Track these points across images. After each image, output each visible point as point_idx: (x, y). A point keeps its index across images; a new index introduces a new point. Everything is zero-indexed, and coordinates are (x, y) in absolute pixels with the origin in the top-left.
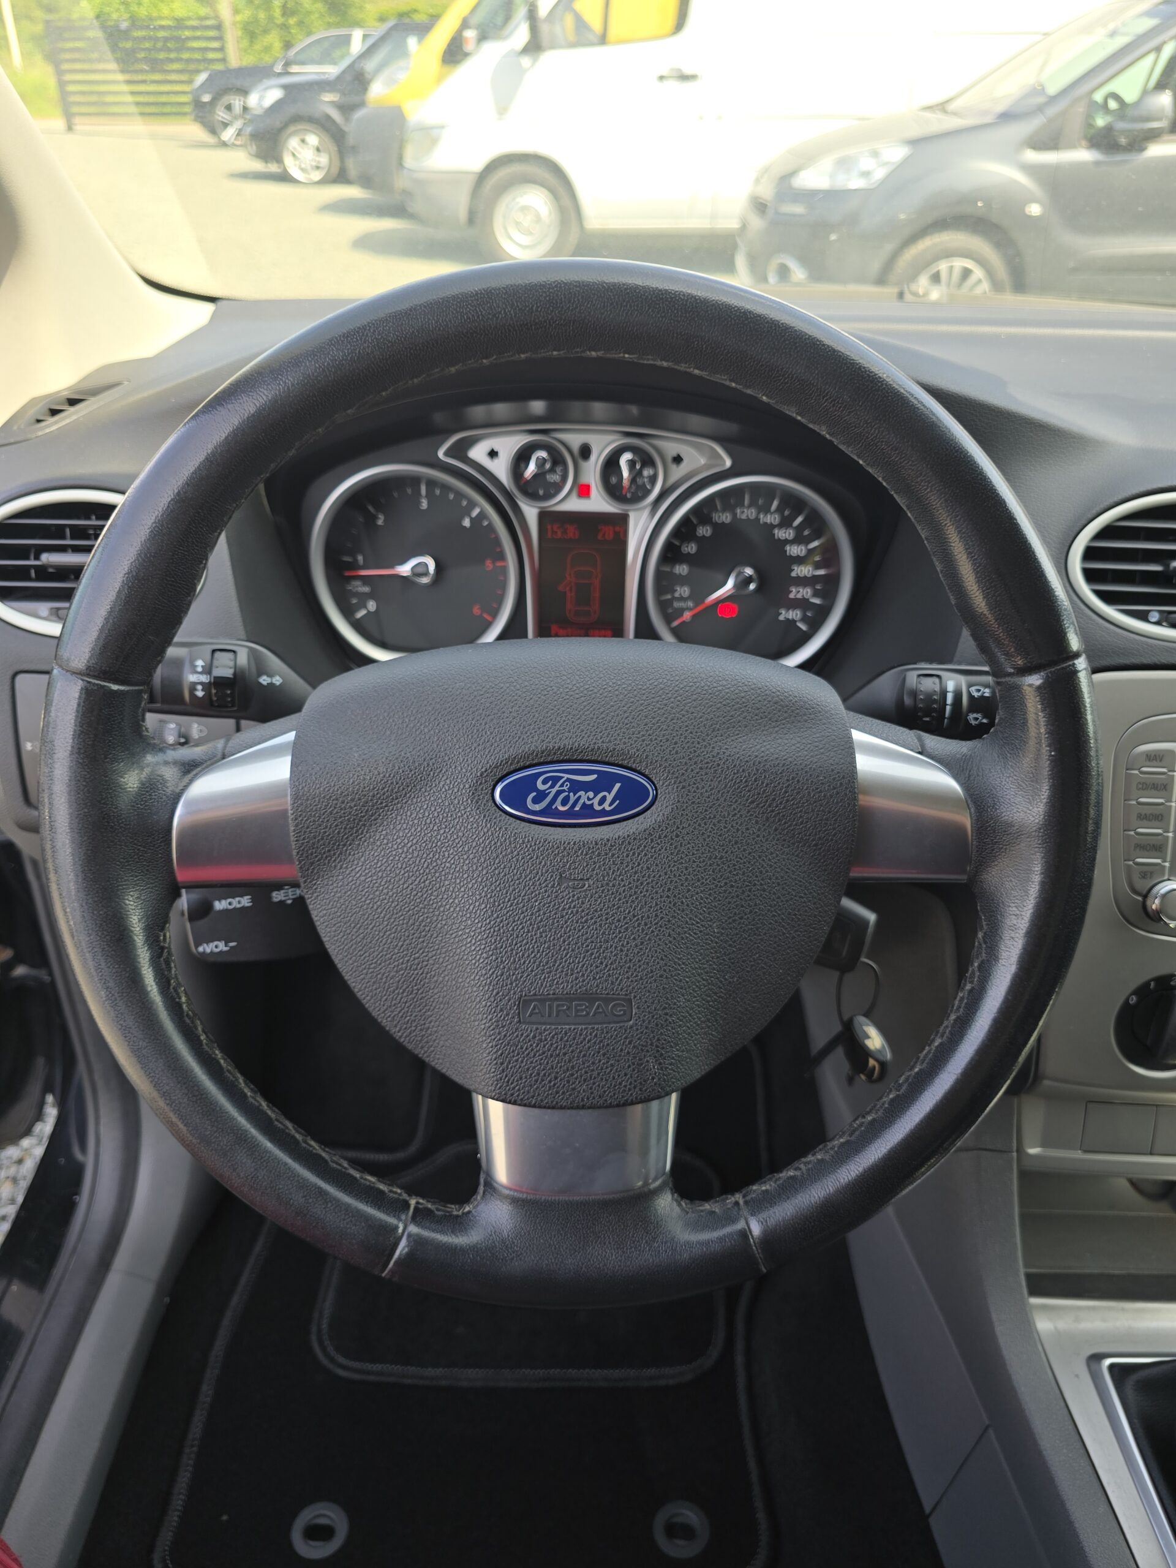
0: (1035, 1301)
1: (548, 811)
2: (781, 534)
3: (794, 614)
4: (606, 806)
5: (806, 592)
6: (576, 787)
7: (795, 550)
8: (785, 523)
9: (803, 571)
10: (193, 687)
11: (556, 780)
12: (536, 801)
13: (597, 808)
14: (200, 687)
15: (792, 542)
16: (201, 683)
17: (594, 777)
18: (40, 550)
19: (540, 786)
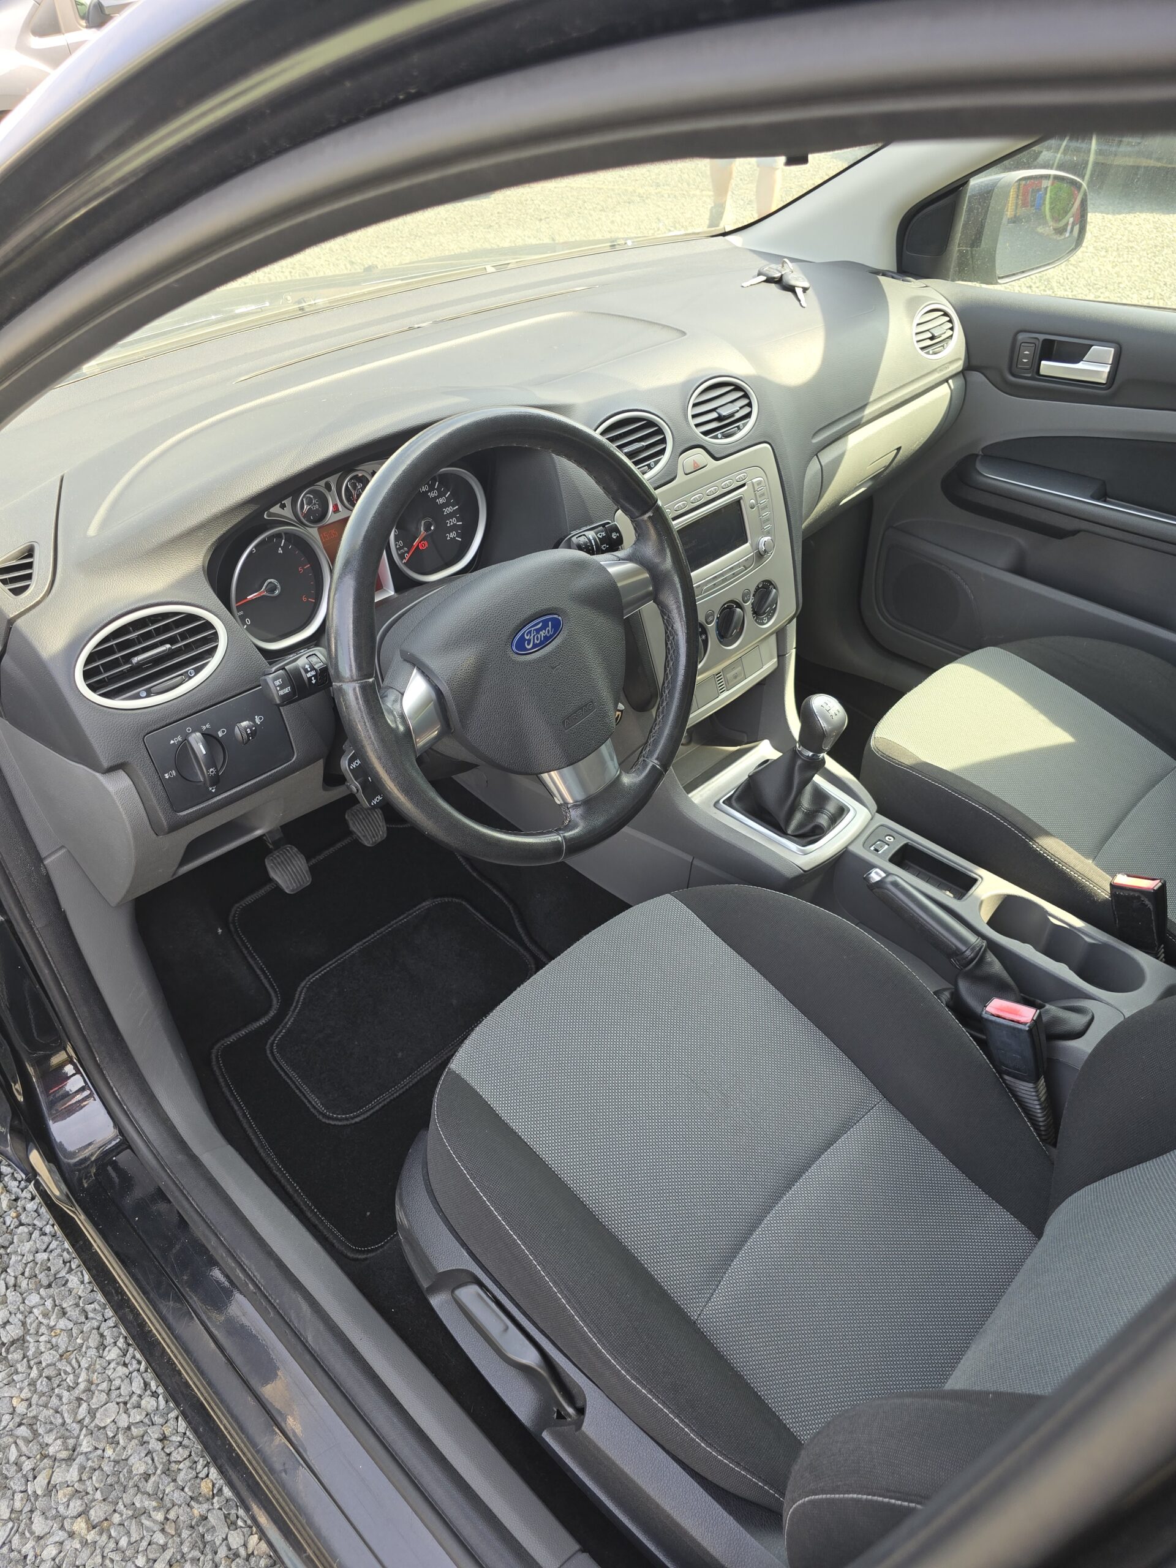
0: (690, 795)
1: (535, 646)
2: (432, 495)
3: (452, 535)
4: (551, 633)
5: (454, 521)
6: (538, 631)
7: (441, 501)
8: (432, 489)
9: (448, 510)
10: (310, 679)
11: (530, 632)
12: (529, 644)
13: (548, 635)
14: (313, 678)
15: (438, 497)
16: (313, 676)
17: (541, 624)
18: (127, 658)
19: (527, 638)
